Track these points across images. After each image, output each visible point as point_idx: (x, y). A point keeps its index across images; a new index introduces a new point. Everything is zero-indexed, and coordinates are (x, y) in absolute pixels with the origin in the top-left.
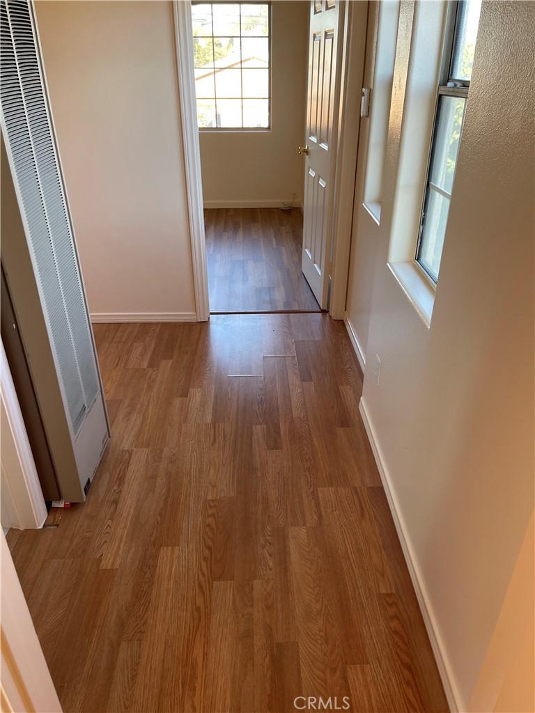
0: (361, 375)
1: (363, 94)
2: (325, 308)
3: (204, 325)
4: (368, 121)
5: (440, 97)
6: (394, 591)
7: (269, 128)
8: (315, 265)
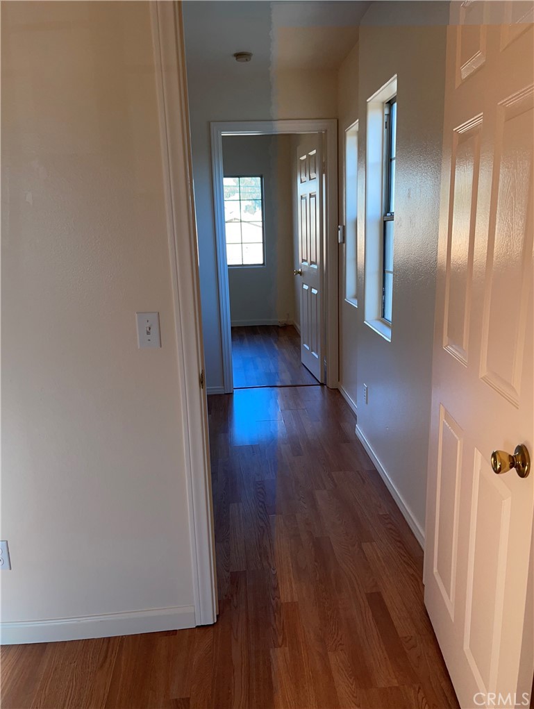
0: (355, 417)
1: (339, 229)
2: (323, 382)
3: (230, 395)
4: (344, 245)
5: (385, 222)
6: (388, 513)
7: (263, 264)
8: (313, 353)
